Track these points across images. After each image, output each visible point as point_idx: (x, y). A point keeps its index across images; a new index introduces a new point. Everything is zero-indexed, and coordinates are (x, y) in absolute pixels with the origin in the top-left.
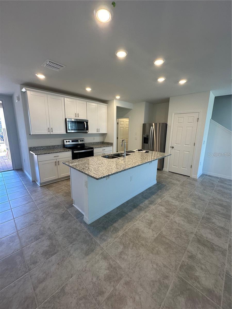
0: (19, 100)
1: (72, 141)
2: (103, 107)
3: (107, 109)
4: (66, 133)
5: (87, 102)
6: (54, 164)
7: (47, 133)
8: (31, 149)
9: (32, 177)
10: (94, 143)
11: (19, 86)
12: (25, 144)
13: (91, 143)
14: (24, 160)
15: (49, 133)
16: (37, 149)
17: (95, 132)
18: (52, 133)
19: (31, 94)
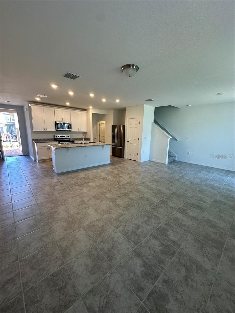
0: (27, 110)
1: (61, 136)
2: (84, 113)
3: (86, 115)
4: (55, 131)
5: (70, 110)
6: (47, 149)
7: (43, 131)
8: (33, 140)
9: (34, 158)
10: (77, 138)
11: (27, 103)
12: (30, 137)
13: (76, 138)
14: (29, 148)
15: (44, 131)
16: (37, 140)
17: (77, 130)
18: (46, 131)
19: (33, 107)
